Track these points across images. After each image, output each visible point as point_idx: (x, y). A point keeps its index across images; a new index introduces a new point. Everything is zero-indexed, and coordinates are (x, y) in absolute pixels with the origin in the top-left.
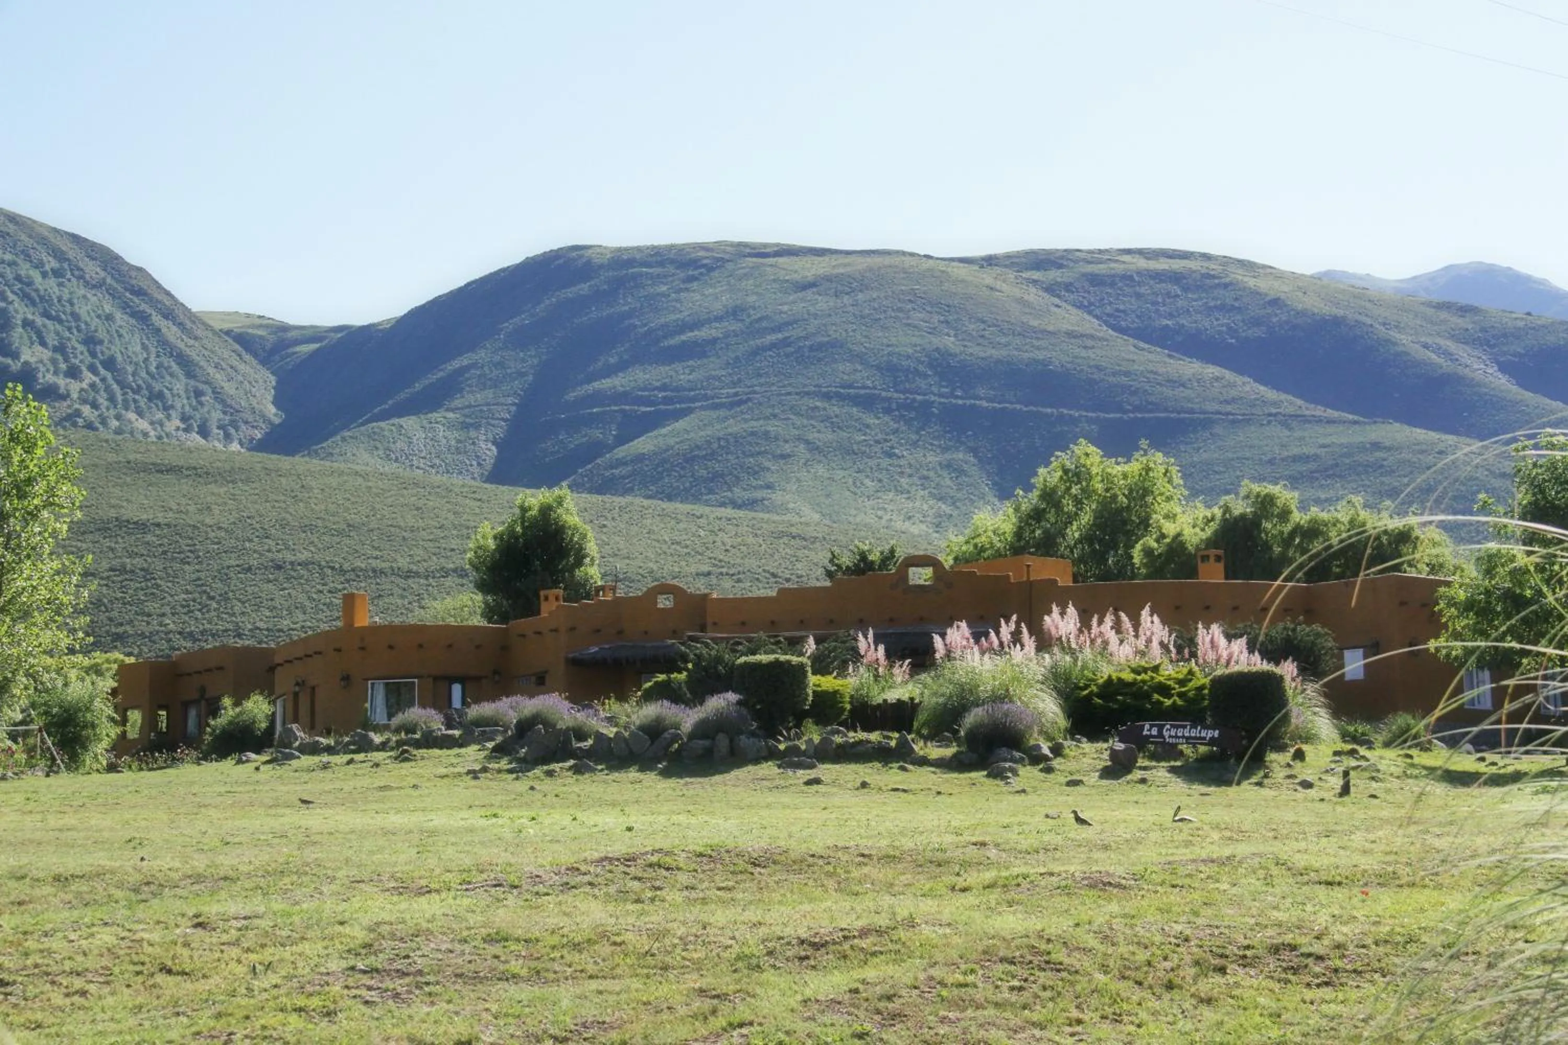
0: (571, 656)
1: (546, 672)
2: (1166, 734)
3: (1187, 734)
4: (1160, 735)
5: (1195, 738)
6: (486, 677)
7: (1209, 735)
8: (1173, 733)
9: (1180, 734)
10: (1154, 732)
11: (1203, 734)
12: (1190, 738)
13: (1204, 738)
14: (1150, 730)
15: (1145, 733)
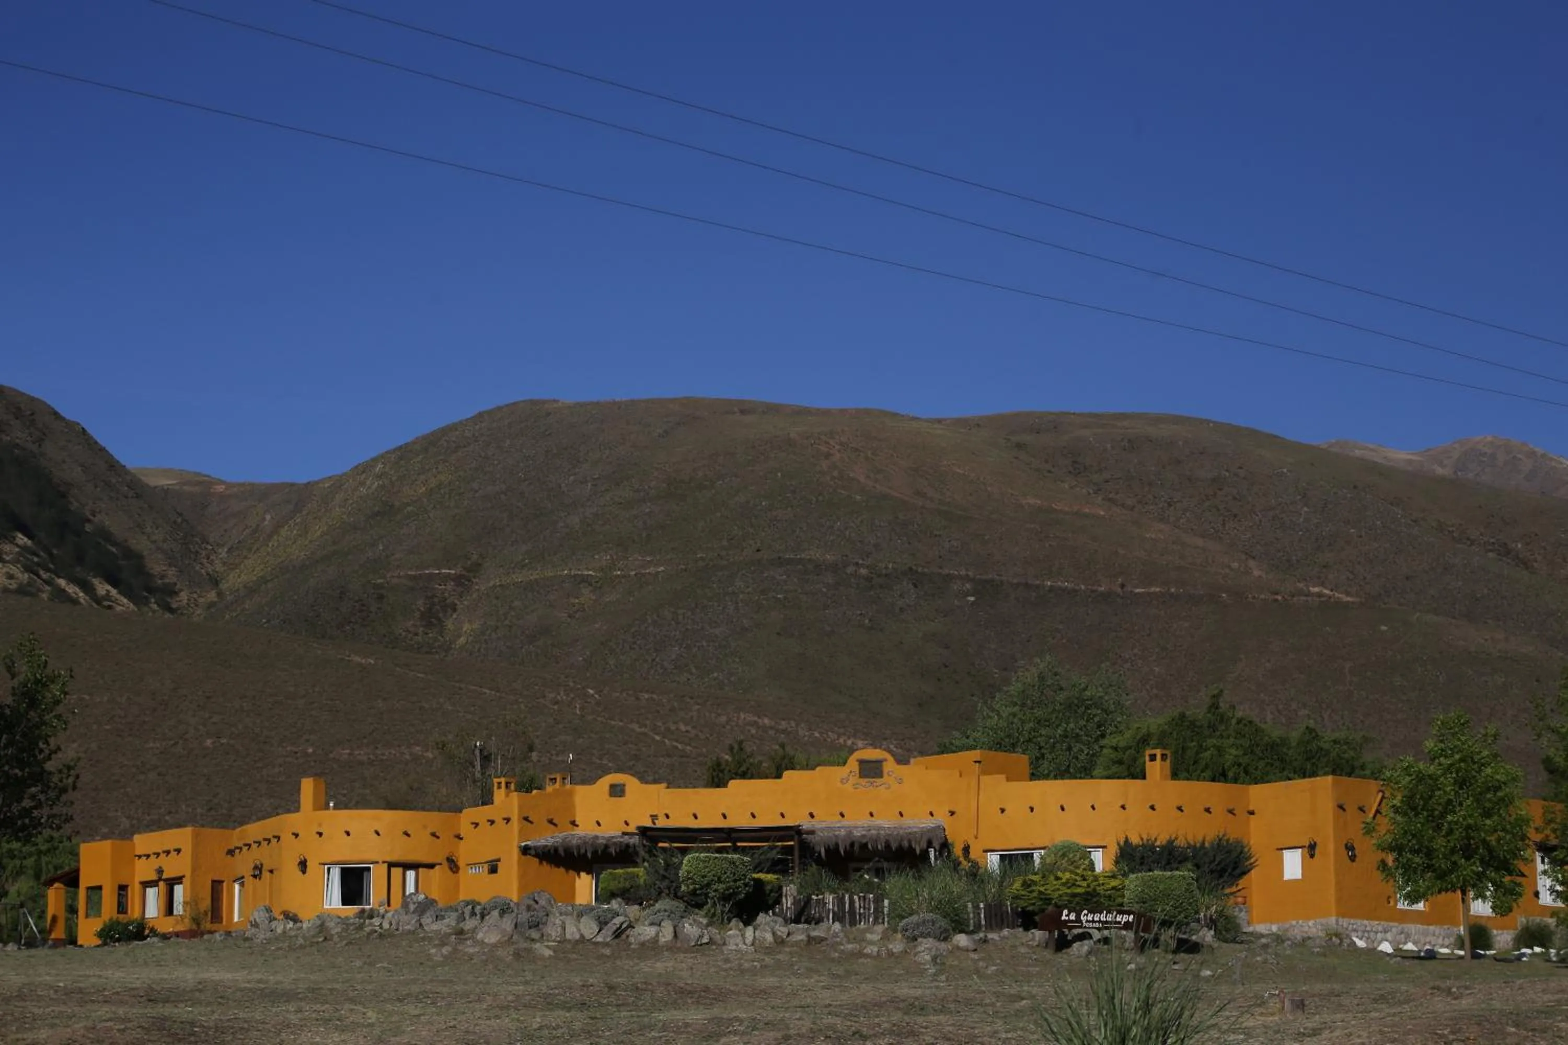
0: (523, 844)
1: (499, 860)
2: (1083, 918)
3: (1103, 919)
4: (1078, 920)
5: (1111, 923)
6: (440, 864)
7: (1124, 920)
8: (1090, 918)
9: (1096, 919)
10: (1073, 917)
11: (1118, 919)
12: (1106, 922)
13: (1120, 923)
14: (1068, 915)
15: (1064, 918)
